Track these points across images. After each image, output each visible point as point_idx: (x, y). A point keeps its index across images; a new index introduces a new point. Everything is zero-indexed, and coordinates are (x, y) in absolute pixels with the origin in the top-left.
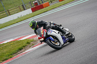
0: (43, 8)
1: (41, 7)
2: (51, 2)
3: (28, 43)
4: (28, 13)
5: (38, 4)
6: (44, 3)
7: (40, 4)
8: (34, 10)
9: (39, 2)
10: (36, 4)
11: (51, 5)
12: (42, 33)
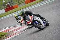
0: (13, 9)
1: (12, 8)
2: (20, 4)
3: (2, 35)
4: (2, 13)
5: (10, 6)
6: (14, 5)
7: (11, 5)
8: (6, 10)
9: (10, 4)
10: (8, 5)
11: (20, 7)
12: (30, 19)
